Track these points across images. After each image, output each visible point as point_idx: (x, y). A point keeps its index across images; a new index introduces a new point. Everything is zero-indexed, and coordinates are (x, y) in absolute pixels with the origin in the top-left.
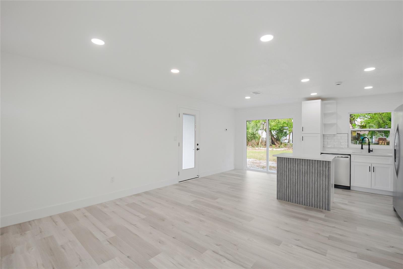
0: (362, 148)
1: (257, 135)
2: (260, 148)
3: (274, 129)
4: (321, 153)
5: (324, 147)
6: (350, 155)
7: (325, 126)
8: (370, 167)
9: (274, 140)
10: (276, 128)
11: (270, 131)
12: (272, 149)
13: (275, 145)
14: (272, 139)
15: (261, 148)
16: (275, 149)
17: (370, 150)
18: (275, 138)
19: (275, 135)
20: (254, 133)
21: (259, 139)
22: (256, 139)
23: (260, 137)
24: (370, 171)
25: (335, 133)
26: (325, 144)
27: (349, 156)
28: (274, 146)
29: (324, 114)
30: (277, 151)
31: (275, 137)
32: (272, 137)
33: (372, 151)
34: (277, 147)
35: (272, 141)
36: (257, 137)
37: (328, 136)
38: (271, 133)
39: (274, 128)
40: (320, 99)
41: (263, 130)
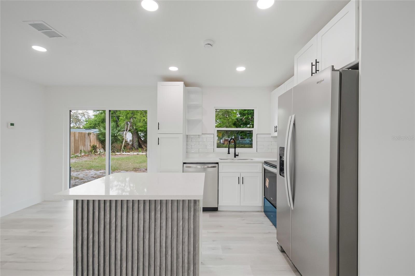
0: (229, 153)
1: (119, 137)
2: (122, 153)
3: (141, 131)
4: (184, 163)
5: (187, 152)
6: (217, 163)
7: (188, 122)
8: (239, 177)
9: (141, 143)
10: (143, 129)
11: (137, 132)
12: (138, 153)
13: (143, 148)
14: (139, 141)
15: (124, 153)
16: (141, 153)
17: (236, 154)
18: (142, 141)
19: (142, 137)
20: (116, 134)
21: (122, 142)
22: (118, 142)
23: (123, 139)
24: (239, 184)
25: (200, 134)
26: (189, 148)
27: (217, 165)
28: (140, 149)
29: (188, 107)
30: (143, 155)
31: (143, 139)
32: (138, 139)
33: (238, 155)
34: (144, 150)
35: (139, 143)
36: (119, 140)
37: (192, 137)
38: (138, 134)
39: (141, 129)
40: (183, 81)
41: (127, 131)
